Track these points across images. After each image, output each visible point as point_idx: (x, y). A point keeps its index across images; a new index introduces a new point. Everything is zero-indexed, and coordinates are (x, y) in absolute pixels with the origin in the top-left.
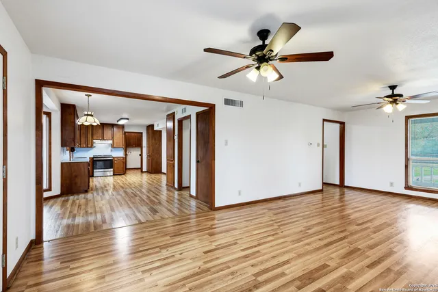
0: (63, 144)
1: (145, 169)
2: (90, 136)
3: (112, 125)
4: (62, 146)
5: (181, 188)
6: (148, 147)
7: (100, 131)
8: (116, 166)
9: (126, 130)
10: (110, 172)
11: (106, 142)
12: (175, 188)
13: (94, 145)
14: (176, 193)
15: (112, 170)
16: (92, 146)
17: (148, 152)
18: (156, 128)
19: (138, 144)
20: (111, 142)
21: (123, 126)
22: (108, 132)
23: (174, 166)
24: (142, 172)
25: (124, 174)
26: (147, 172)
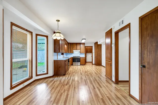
0: (55, 51)
1: (94, 63)
2: (72, 48)
3: (80, 44)
4: (54, 52)
5: (117, 82)
6: (95, 52)
7: (76, 46)
8: (81, 61)
9: (86, 45)
10: (79, 63)
11: (78, 51)
12: (112, 81)
13: (74, 52)
14: (114, 85)
15: (80, 63)
16: (73, 53)
17: (95, 55)
18: (99, 43)
19: (91, 52)
20: (79, 51)
21: (84, 44)
22: (78, 47)
23: (111, 65)
24: (92, 64)
25: (85, 64)
26: (95, 64)
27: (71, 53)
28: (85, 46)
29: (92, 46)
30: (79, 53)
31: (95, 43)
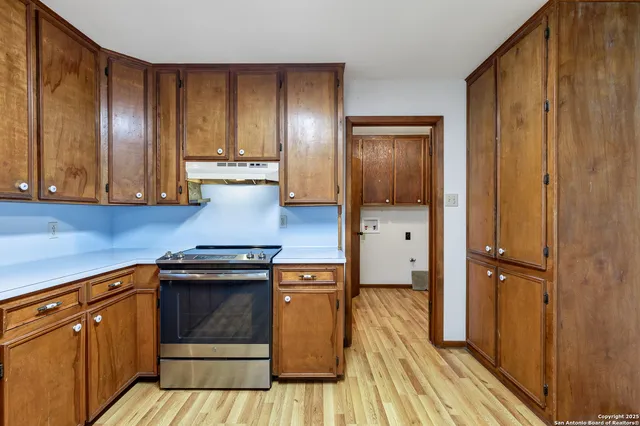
1: (454, 330)
7: (218, 113)
15: (262, 349)
26: (464, 346)
27: (161, 202)
28: (351, 123)
29: (436, 122)
30: (276, 211)
31: (471, 80)
